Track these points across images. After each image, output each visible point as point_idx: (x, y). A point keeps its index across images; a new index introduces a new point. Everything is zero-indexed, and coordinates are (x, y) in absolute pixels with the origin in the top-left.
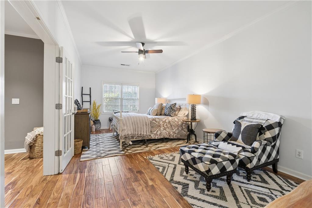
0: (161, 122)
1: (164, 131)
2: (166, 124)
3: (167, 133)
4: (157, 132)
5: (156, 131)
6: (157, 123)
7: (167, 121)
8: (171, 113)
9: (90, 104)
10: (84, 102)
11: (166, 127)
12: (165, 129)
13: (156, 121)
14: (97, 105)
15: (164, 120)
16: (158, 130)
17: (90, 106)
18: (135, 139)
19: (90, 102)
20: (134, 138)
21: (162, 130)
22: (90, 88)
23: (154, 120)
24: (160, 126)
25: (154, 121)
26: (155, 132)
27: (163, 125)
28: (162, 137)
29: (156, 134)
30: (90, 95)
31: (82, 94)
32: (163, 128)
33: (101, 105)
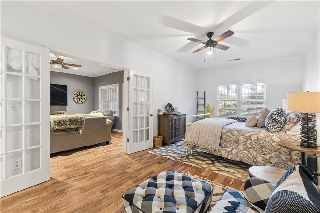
0: (241, 138)
1: (246, 152)
2: (250, 141)
3: (251, 157)
4: (232, 150)
5: (231, 148)
6: (234, 138)
7: (253, 138)
8: (270, 125)
9: (205, 108)
10: (199, 105)
11: (249, 146)
12: (247, 149)
13: (232, 134)
14: (211, 108)
15: (248, 135)
16: (233, 147)
17: (205, 109)
18: (201, 149)
19: (205, 105)
20: (199, 148)
21: (240, 150)
22: (205, 92)
23: (229, 132)
24: (238, 142)
25: (229, 134)
26: (229, 149)
27: (246, 142)
28: (238, 159)
29: (230, 153)
30: (205, 98)
31: (197, 98)
32: (245, 146)
33: (215, 108)
